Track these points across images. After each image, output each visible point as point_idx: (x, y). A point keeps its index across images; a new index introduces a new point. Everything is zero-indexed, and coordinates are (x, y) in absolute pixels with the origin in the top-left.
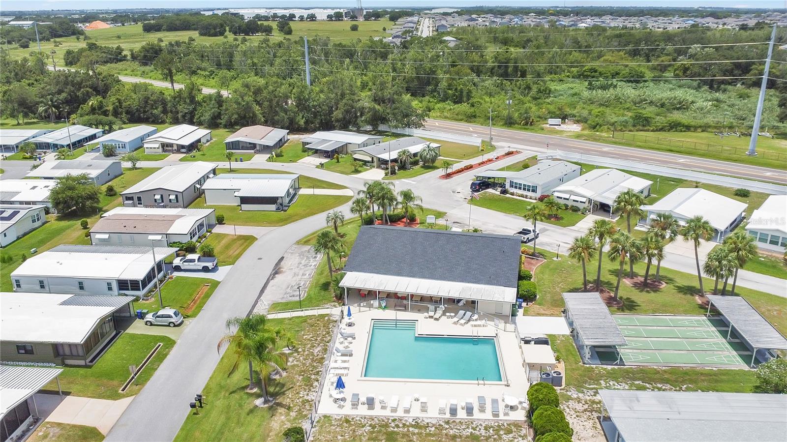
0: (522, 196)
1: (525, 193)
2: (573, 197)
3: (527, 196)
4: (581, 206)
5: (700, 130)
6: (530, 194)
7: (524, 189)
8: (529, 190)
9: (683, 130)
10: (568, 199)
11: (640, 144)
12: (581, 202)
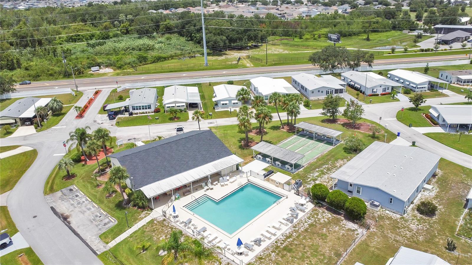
0: (143, 113)
1: (145, 111)
2: (177, 105)
3: (146, 112)
4: (182, 108)
5: (170, 59)
6: (148, 110)
7: (143, 109)
8: (146, 108)
9: (163, 60)
10: (174, 107)
11: (153, 71)
12: (182, 106)
